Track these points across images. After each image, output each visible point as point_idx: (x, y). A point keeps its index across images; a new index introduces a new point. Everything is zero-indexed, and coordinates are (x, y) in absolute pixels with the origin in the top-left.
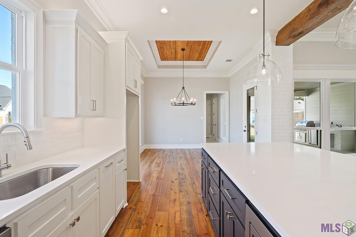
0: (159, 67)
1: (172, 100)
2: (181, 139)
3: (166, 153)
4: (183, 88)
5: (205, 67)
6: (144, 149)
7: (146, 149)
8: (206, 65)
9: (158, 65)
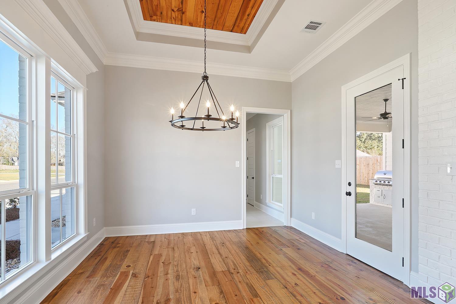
0: (139, 36)
1: (172, 111)
2: (193, 212)
3: (157, 253)
4: (205, 78)
5: (249, 49)
6: (101, 238)
7: (107, 239)
8: (250, 45)
9: (138, 31)
